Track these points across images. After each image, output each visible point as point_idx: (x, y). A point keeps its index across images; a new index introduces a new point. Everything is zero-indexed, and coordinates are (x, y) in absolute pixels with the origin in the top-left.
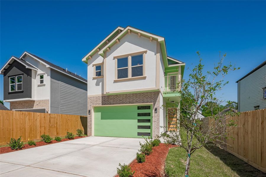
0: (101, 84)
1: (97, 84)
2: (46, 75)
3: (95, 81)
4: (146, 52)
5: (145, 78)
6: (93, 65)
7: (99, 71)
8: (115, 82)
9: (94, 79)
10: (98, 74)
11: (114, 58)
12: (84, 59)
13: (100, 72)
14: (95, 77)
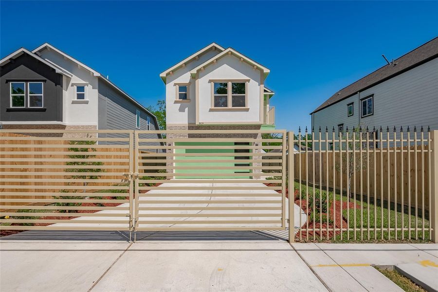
0: (187, 109)
1: (181, 110)
2: (90, 86)
3: (179, 105)
4: (249, 81)
5: (247, 110)
6: (175, 84)
7: (184, 93)
8: (211, 110)
9: (176, 102)
10: (183, 96)
11: (210, 81)
12: (163, 75)
13: (186, 94)
14: (178, 100)
